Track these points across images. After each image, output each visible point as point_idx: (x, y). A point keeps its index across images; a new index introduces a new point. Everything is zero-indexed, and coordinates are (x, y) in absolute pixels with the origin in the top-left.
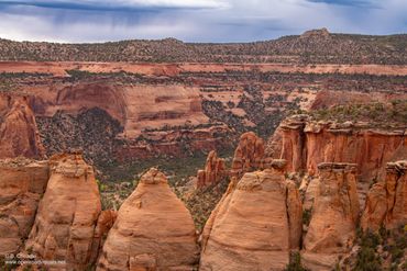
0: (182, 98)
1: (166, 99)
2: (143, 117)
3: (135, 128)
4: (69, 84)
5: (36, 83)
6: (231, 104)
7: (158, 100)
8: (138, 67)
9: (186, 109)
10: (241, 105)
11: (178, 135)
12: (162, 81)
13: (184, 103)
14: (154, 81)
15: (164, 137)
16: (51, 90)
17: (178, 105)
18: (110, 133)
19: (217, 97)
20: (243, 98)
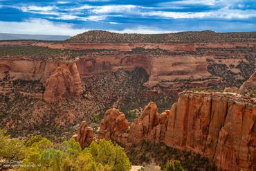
0: (191, 63)
1: (179, 64)
2: (162, 74)
3: (155, 80)
4: (128, 55)
5: (107, 55)
6: (232, 66)
7: (174, 64)
8: (167, 46)
9: (191, 70)
10: (238, 67)
11: (182, 84)
12: (180, 54)
13: (191, 66)
14: (174, 54)
15: (171, 85)
16: (116, 58)
17: (186, 67)
18: (142, 82)
19: (224, 62)
20: (241, 63)
